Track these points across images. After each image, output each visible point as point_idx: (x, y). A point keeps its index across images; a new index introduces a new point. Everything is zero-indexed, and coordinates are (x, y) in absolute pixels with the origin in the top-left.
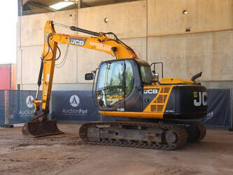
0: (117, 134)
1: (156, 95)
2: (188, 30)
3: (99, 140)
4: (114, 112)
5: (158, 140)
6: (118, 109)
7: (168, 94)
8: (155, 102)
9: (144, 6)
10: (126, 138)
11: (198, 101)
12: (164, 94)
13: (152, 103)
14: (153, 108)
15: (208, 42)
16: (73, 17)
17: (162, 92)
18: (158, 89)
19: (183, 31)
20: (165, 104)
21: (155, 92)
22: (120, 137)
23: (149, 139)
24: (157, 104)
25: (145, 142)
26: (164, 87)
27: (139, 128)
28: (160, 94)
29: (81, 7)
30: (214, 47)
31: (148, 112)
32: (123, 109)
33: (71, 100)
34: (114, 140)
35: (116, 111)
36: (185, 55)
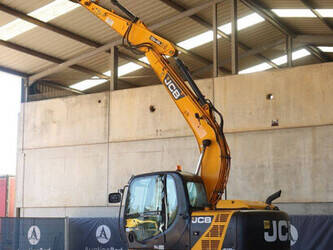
1: (209, 225)
2: (275, 124)
6: (156, 247)
7: (226, 224)
8: (207, 236)
9: (209, 88)
11: (271, 234)
12: (219, 224)
13: (203, 238)
14: (206, 245)
15: (305, 142)
16: (103, 104)
17: (217, 221)
18: (212, 217)
19: (269, 125)
20: (221, 239)
21: (207, 220)
24: (210, 239)
26: (221, 213)
28: (214, 223)
29: (116, 89)
30: (314, 151)
32: (162, 247)
33: (98, 233)
35: (153, 249)
36: (271, 163)
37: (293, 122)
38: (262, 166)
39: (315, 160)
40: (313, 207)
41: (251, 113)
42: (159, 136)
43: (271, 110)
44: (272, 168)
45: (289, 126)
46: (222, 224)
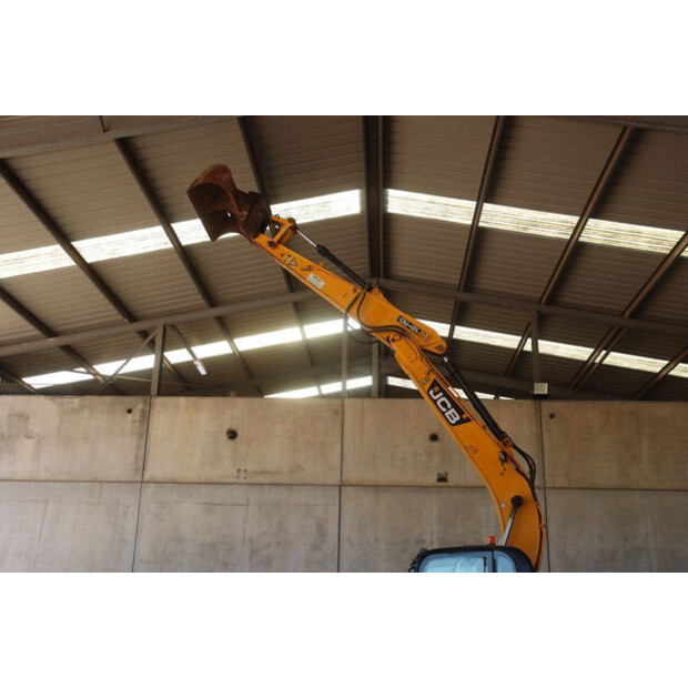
16: (136, 415)
19: (432, 480)
37: (470, 479)
41: (403, 459)
42: (241, 480)
43: (436, 459)
45: (463, 484)
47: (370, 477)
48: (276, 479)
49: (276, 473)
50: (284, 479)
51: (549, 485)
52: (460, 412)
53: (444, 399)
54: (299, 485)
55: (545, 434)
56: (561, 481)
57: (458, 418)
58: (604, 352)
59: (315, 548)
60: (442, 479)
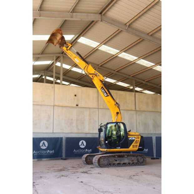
0: (116, 161)
1: (134, 140)
3: (106, 165)
4: (115, 149)
5: (135, 161)
6: (117, 148)
7: (139, 140)
8: (134, 143)
9: (53, 88)
10: (121, 162)
12: (137, 140)
13: (133, 144)
14: (133, 146)
15: (87, 113)
17: (137, 139)
18: (135, 138)
19: (75, 105)
20: (138, 144)
21: (134, 139)
22: (118, 162)
23: (132, 161)
24: (135, 144)
25: (129, 163)
26: (137, 136)
27: (126, 156)
28: (136, 140)
30: (90, 115)
31: (131, 148)
32: (119, 148)
34: (114, 164)
35: (116, 148)
36: (75, 119)
37: (83, 106)
38: (72, 120)
39: (90, 119)
40: (88, 134)
41: (68, 100)
43: (76, 100)
44: (75, 121)
45: (82, 107)
46: (138, 140)
47: (61, 104)
48: (37, 103)
49: (38, 102)
50: (40, 104)
51: (99, 108)
52: (107, 94)
53: (104, 91)
54: (43, 105)
55: (99, 96)
56: (102, 107)
57: (106, 95)
58: (106, 78)
59: (48, 121)
60: (77, 105)
